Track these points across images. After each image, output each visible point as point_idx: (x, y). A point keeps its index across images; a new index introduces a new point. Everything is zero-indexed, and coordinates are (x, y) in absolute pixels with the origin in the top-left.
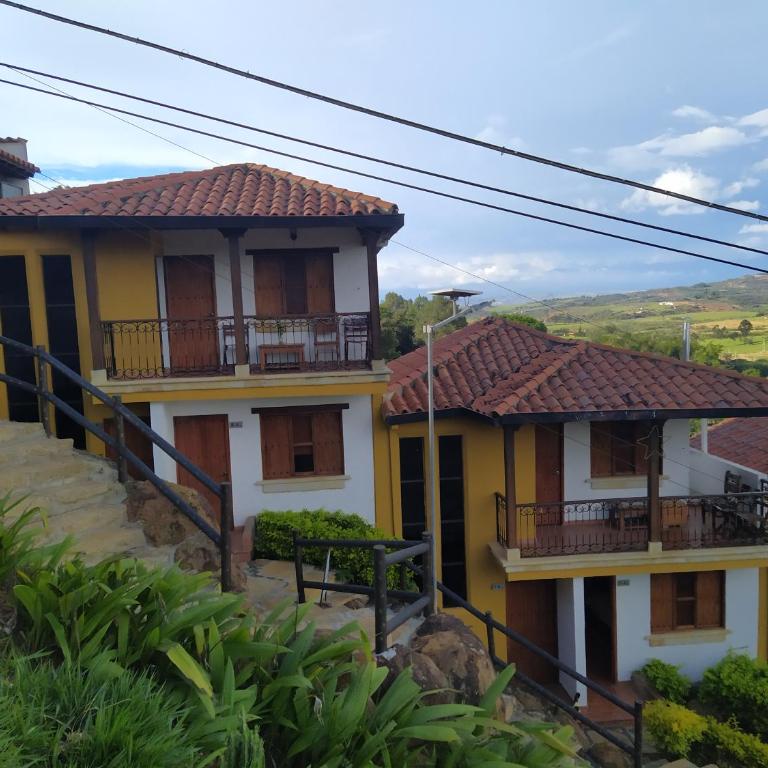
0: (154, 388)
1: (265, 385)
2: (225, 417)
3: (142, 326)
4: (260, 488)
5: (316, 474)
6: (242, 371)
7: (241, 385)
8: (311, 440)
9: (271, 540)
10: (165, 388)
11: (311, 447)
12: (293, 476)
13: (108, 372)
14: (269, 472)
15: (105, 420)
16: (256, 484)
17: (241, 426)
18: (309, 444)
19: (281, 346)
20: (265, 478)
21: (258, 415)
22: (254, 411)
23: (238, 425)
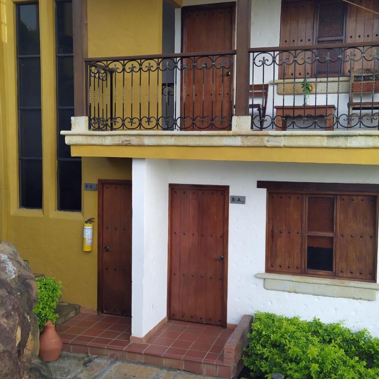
0: (135, 141)
1: (268, 144)
2: (226, 189)
3: (129, 65)
4: (261, 282)
5: (335, 276)
6: (241, 123)
7: (238, 141)
8: (332, 230)
9: (261, 357)
10: (147, 141)
11: (331, 239)
12: (303, 273)
13: (90, 120)
14: (274, 264)
15: (99, 180)
16: (257, 276)
17: (243, 202)
18: (330, 234)
19: (305, 107)
20: (268, 270)
21: (265, 190)
22: (260, 184)
23: (240, 200)
